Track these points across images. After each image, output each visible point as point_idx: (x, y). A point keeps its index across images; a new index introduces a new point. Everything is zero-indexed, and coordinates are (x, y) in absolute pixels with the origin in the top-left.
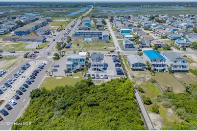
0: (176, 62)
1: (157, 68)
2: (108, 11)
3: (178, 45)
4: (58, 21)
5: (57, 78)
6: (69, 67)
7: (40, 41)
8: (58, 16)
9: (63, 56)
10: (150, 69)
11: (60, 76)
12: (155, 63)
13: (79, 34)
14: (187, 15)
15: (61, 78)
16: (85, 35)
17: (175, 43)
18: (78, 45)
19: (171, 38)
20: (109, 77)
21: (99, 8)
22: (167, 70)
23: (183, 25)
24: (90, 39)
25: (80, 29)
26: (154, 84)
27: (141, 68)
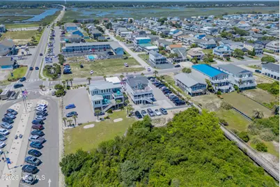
0: (241, 76)
1: (221, 88)
2: (91, 13)
3: (218, 54)
4: (19, 29)
5: (85, 127)
6: (98, 106)
7: (7, 67)
8: (11, 22)
9: (68, 88)
10: (211, 91)
11: (89, 123)
12: (218, 81)
13: (73, 50)
14: (199, 17)
15: (92, 126)
16: (83, 50)
17: (214, 53)
18: (82, 67)
19: (204, 47)
20: (168, 111)
21: (75, 10)
22: (233, 89)
23: (205, 28)
24: (95, 56)
25: (67, 42)
26: (230, 110)
27: (201, 90)
